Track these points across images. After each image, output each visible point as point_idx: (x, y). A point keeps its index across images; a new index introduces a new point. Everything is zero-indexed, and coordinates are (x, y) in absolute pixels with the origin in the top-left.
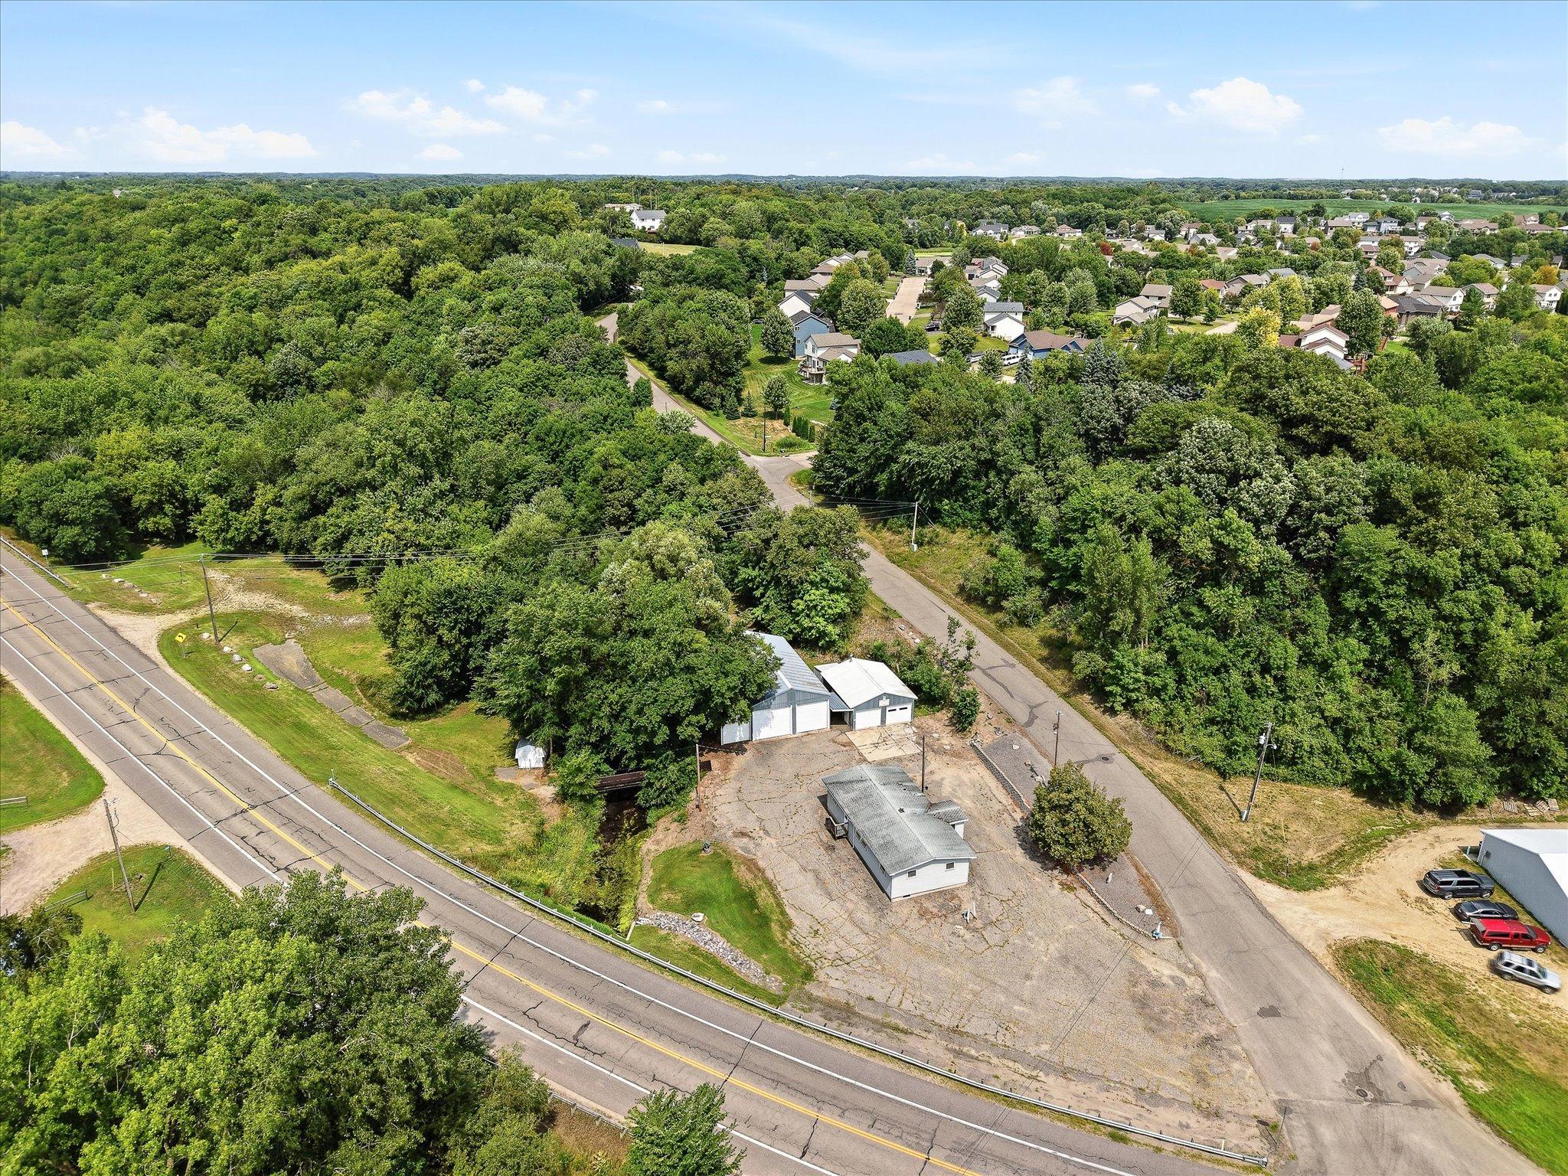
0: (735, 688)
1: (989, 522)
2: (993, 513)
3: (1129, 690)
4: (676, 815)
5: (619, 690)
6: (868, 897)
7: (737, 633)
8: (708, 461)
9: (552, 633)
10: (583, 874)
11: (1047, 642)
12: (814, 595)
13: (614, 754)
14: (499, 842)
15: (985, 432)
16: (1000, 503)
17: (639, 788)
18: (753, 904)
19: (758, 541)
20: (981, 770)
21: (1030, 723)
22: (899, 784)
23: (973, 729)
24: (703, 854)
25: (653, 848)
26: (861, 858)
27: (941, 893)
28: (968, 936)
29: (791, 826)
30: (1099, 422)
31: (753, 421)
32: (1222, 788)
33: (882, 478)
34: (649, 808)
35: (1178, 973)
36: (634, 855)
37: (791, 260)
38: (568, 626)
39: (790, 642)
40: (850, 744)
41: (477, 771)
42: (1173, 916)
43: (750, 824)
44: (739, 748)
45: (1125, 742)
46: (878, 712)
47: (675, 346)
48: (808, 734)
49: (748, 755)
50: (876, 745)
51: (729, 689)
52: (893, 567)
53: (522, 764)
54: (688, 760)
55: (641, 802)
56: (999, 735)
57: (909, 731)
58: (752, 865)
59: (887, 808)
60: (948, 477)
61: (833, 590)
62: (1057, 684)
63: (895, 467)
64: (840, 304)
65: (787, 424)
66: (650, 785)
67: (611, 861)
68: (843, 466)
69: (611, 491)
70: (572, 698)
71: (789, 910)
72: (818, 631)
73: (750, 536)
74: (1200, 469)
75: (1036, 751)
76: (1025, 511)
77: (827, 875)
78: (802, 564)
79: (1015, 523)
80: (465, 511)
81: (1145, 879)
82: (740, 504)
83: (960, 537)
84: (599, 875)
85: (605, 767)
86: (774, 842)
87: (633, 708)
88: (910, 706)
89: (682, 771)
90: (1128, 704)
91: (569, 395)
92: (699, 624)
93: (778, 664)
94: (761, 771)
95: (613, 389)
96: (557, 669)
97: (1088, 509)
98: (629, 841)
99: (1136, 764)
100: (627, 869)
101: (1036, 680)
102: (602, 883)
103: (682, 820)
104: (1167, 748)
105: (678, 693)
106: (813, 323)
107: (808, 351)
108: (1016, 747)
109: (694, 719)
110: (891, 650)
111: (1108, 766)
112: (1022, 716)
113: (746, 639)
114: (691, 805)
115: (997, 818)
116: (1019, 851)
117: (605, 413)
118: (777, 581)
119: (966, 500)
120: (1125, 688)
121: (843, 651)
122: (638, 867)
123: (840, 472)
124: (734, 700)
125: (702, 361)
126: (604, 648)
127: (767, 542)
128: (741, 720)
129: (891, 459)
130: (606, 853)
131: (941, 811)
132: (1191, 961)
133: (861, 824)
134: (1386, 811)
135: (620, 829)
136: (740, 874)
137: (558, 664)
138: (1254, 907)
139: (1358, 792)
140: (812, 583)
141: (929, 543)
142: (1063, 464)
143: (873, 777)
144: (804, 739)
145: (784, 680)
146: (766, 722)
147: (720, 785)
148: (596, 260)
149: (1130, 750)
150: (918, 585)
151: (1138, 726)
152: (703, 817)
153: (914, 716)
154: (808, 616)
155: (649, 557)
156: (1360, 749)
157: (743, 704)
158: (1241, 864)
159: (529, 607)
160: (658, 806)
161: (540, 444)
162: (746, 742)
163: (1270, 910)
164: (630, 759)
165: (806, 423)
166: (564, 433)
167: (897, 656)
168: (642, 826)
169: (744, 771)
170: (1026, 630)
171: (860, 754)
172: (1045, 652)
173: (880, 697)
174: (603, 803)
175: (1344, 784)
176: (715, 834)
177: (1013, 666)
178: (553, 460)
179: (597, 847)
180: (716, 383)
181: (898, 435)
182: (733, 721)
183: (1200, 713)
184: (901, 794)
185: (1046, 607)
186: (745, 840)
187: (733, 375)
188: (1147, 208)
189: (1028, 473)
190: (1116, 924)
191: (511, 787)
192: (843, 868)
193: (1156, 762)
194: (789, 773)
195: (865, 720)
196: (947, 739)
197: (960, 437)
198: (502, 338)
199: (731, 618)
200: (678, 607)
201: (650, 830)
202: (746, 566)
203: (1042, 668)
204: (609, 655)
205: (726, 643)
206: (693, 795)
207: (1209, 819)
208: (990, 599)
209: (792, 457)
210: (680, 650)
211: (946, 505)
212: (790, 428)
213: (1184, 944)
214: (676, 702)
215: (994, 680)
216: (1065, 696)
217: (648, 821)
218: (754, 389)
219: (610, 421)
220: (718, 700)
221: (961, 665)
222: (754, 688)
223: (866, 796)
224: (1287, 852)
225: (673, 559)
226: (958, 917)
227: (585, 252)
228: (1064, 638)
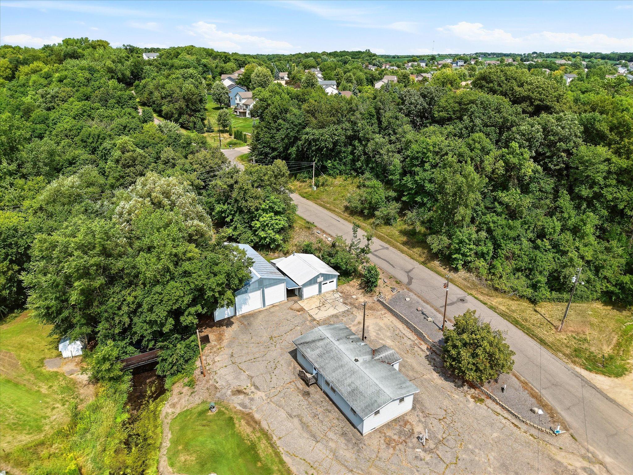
0: (223, 283)
1: (356, 170)
2: (359, 164)
3: (466, 256)
4: (186, 380)
5: (134, 294)
6: (344, 434)
7: (218, 244)
8: (189, 144)
9: (71, 255)
10: (114, 443)
11: (404, 233)
12: (266, 218)
13: (136, 338)
14: (39, 429)
15: (349, 121)
16: (363, 158)
17: (157, 363)
18: (256, 458)
19: (225, 186)
20: (389, 316)
21: (410, 283)
22: (347, 338)
23: (377, 289)
24: (210, 413)
25: (170, 411)
26: (331, 400)
27: (396, 420)
28: (428, 458)
29: (274, 378)
30: (415, 107)
31: (212, 134)
32: (536, 311)
33: (293, 150)
34: (165, 376)
35: (586, 464)
36: (155, 419)
37: (223, 67)
38: (85, 249)
39: (252, 247)
40: (302, 309)
41: (29, 365)
42: (557, 413)
43: (244, 383)
44: (227, 322)
45: (469, 288)
46: (317, 286)
47: (165, 98)
48: (273, 306)
49: (235, 327)
50: (319, 308)
51: (218, 285)
52: (304, 200)
53: (65, 354)
54: (192, 338)
55: (159, 372)
56: (395, 292)
57: (337, 295)
58: (250, 420)
59: (346, 360)
60: (331, 146)
61: (277, 213)
62: (416, 256)
63: (300, 143)
64: (250, 82)
65: (231, 135)
66: (164, 360)
67: (138, 427)
68: (269, 146)
69: (129, 167)
70: (96, 303)
71: (285, 458)
72: (271, 239)
73: (219, 183)
74: (486, 125)
75: (420, 300)
76: (379, 160)
77: (308, 418)
78: (256, 198)
79: (372, 168)
80: (30, 183)
81: (525, 384)
82: (211, 167)
83: (339, 180)
84: (127, 443)
85: (131, 349)
86: (263, 394)
87: (145, 307)
88: (335, 280)
89: (188, 347)
90: (466, 265)
91: (102, 118)
92: (190, 240)
93: (250, 262)
94: (245, 338)
95: (130, 114)
96: (76, 284)
97: (425, 151)
98: (152, 407)
99: (481, 301)
100: (150, 433)
101: (403, 255)
102: (130, 449)
103: (191, 384)
104: (496, 289)
105: (178, 294)
106: (237, 89)
107: (237, 101)
108: (408, 299)
109: (192, 310)
110: (314, 246)
111: (466, 304)
112: (405, 280)
113: (225, 247)
114: (197, 372)
115: (410, 350)
116: (435, 375)
117: (124, 125)
118: (240, 210)
119: (340, 160)
120: (464, 255)
121: (285, 250)
122: (159, 430)
123: (267, 150)
124: (221, 293)
125: (182, 104)
126: (120, 264)
127: (231, 187)
128: (228, 305)
129: (296, 139)
130: (133, 420)
131: (383, 355)
132: (588, 450)
133: (330, 376)
134: (624, 313)
135: (144, 397)
136: (241, 429)
137: (79, 279)
138: (600, 396)
139: (606, 303)
140: (263, 210)
141: (323, 185)
142: (400, 130)
143: (328, 335)
144: (272, 310)
145: (256, 273)
146: (245, 302)
147: (217, 353)
148: (120, 62)
149: (474, 292)
150: (320, 209)
151: (472, 277)
152: (207, 381)
153: (338, 285)
154: (263, 230)
155: (149, 195)
156: (605, 277)
157: (229, 293)
158: (574, 362)
159: (56, 237)
160: (172, 374)
161: (84, 144)
162: (232, 317)
163: (611, 395)
164: (149, 341)
165: (241, 133)
166: (99, 136)
167: (319, 250)
168: (161, 391)
169: (234, 339)
170: (389, 227)
171: (310, 316)
172: (405, 239)
173: (318, 277)
174: (131, 377)
175: (598, 299)
176: (218, 395)
177: (387, 248)
178: (93, 153)
179: (126, 416)
180: (190, 116)
181: (300, 124)
182: (222, 306)
183: (509, 266)
184: (352, 346)
185: (401, 213)
186: (241, 397)
187: (199, 111)
188: (368, 58)
189: (379, 138)
190: (524, 427)
191: (56, 375)
192: (320, 410)
193: (491, 298)
194: (265, 336)
195: (309, 292)
196: (361, 298)
197: (334, 123)
198: (64, 94)
199: (213, 235)
200: (173, 228)
201: (168, 394)
202: (219, 203)
203: (405, 248)
204: (123, 269)
205: (212, 251)
206: (198, 364)
207: (539, 332)
208: (366, 212)
209: (236, 149)
210: (177, 260)
211: (329, 164)
212: (233, 137)
213: (576, 436)
214: (177, 300)
215: (380, 258)
216: (424, 263)
217: (166, 387)
218: (212, 119)
219: (127, 129)
220: (211, 294)
221: (363, 251)
222: (237, 282)
223: (327, 351)
224: (593, 349)
225: (167, 195)
226: (415, 440)
227: (114, 57)
228: (414, 229)
